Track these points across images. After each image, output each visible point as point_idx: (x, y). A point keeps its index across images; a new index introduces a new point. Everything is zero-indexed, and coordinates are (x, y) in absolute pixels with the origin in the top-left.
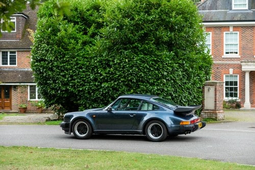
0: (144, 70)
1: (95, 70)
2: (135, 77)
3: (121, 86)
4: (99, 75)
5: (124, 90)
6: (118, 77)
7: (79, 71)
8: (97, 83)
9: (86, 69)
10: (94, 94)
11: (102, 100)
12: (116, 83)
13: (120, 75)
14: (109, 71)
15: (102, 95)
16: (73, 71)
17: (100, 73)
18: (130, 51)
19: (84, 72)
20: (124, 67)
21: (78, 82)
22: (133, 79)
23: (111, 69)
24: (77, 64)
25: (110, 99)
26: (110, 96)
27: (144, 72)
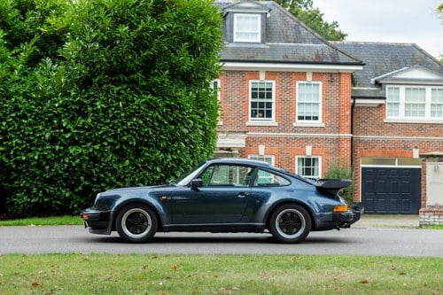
0: (152, 123)
1: (55, 122)
2: (134, 135)
3: (106, 152)
4: (62, 131)
5: (111, 161)
6: (102, 135)
7: (22, 124)
8: (57, 147)
9: (34, 119)
10: (50, 168)
11: (66, 180)
12: (97, 147)
13: (106, 133)
14: (84, 124)
15: (65, 171)
16: (8, 123)
17: (64, 128)
18: (125, 87)
19: (30, 124)
20: (114, 117)
21: (17, 144)
22: (132, 140)
23: (89, 120)
24: (17, 109)
25: (82, 178)
26: (82, 172)
27: (154, 128)
